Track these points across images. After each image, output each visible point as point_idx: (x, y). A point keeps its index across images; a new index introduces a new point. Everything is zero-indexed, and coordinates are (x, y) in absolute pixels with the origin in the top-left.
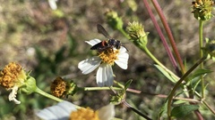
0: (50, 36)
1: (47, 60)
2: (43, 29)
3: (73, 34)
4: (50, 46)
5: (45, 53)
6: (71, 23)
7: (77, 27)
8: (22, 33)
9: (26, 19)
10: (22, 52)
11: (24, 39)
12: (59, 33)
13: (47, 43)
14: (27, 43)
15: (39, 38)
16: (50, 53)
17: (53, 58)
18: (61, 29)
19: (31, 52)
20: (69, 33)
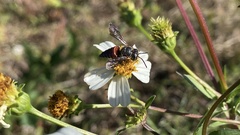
0: (44, 30)
1: (40, 62)
2: (34, 20)
3: (74, 27)
4: (43, 43)
5: (36, 51)
6: (71, 13)
7: (78, 19)
8: (6, 25)
9: (12, 7)
10: (7, 50)
11: (9, 34)
12: (55, 26)
13: (39, 39)
14: (12, 39)
15: (29, 32)
16: (44, 52)
17: (47, 59)
18: (58, 20)
19: (19, 51)
20: (67, 26)
